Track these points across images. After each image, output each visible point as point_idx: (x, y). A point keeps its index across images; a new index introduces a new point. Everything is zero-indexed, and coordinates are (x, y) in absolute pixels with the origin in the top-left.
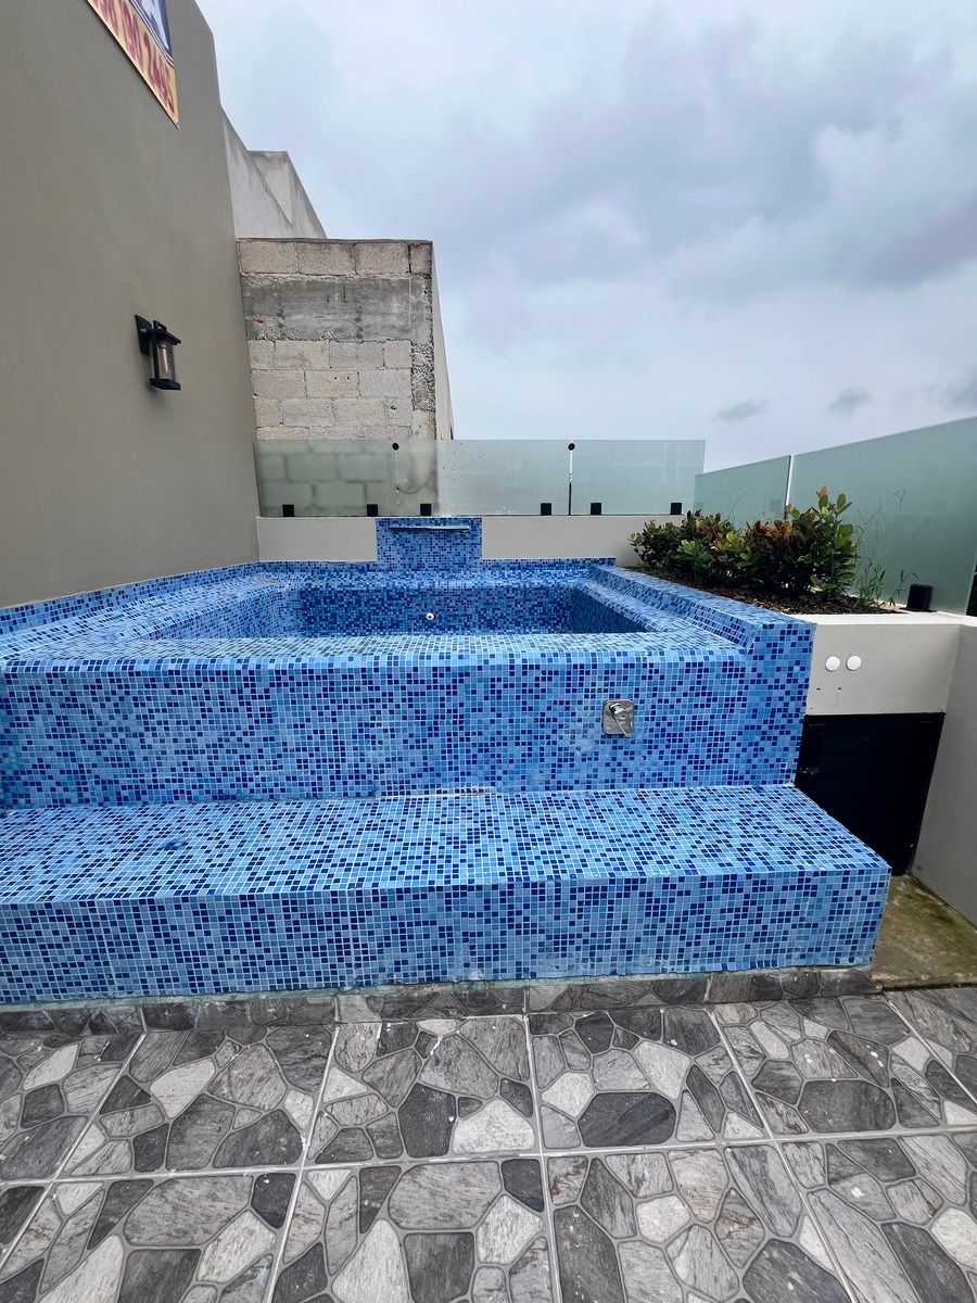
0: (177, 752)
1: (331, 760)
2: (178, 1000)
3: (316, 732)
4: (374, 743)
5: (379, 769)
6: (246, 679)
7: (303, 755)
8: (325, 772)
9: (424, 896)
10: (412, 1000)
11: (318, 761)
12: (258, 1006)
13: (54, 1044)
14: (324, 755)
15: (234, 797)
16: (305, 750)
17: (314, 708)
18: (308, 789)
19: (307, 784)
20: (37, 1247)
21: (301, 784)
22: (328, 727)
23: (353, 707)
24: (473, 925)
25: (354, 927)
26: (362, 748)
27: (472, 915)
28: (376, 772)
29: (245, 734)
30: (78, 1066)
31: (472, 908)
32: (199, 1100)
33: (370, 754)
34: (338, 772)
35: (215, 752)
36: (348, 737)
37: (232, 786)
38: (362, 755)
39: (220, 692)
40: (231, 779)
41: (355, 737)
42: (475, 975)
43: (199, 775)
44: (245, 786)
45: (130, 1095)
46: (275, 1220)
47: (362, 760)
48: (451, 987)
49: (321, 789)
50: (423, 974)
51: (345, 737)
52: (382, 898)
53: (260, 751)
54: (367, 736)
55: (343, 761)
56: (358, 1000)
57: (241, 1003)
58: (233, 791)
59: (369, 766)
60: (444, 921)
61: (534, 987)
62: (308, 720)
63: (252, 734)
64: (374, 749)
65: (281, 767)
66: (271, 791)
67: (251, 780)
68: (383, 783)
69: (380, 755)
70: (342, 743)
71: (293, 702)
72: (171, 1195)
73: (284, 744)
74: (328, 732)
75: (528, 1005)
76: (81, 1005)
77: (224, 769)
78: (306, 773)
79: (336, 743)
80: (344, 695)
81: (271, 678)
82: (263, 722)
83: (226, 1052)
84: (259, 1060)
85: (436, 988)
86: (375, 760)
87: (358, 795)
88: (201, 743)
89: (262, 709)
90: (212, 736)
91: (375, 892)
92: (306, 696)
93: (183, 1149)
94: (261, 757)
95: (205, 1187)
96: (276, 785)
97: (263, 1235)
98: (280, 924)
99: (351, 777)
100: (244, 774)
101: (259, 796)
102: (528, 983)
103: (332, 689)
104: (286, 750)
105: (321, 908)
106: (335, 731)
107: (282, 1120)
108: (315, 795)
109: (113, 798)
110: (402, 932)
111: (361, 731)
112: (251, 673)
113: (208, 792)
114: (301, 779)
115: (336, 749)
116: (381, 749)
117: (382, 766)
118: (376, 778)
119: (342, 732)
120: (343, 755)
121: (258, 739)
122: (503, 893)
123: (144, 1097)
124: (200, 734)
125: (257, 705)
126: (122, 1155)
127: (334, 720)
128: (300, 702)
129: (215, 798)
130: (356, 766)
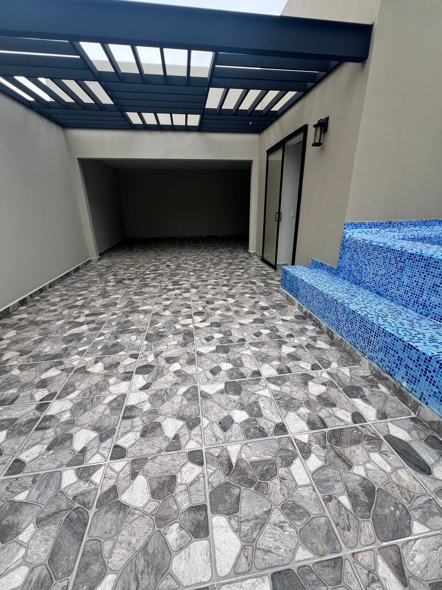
0: (373, 274)
1: (417, 295)
2: (333, 331)
3: (415, 281)
4: (436, 294)
5: (434, 306)
6: (400, 254)
7: (408, 289)
8: (413, 299)
9: (397, 341)
10: (381, 375)
11: (412, 293)
12: (346, 345)
13: (313, 325)
14: (415, 292)
15: (381, 295)
16: (409, 287)
17: (418, 272)
18: (404, 303)
19: (405, 301)
20: (288, 341)
21: (403, 299)
22: (421, 281)
23: (434, 276)
24: (410, 364)
25: (374, 338)
26: (430, 295)
27: (411, 359)
28: (432, 307)
29: (393, 274)
30: (312, 330)
31: (412, 357)
32: (322, 349)
33: (433, 299)
34: (417, 301)
35: (382, 277)
36: (427, 288)
37: (383, 291)
38: (430, 297)
39: (391, 257)
40: (382, 289)
41: (429, 289)
42: (404, 384)
43: (376, 283)
44: (386, 292)
45: (314, 339)
46: (313, 369)
47: (429, 300)
48: (394, 381)
49: (408, 305)
50: (388, 369)
51: (426, 287)
52: (385, 333)
53: (395, 282)
54: (435, 291)
55: (421, 297)
56: (367, 362)
57: (343, 341)
58: (382, 293)
59: (430, 303)
60: (400, 354)
61: (424, 407)
62: (415, 276)
63: (395, 275)
64: (436, 297)
65: (399, 290)
66: (393, 298)
67: (388, 291)
68: (433, 313)
69: (437, 301)
70: (424, 289)
71: (412, 267)
72: (305, 353)
73: (403, 282)
74: (420, 283)
75: (419, 412)
76: (319, 320)
77: (382, 284)
78: (406, 296)
79: (421, 289)
80: (432, 270)
81: (408, 256)
82: (400, 271)
83: (334, 348)
84: (338, 354)
85: (390, 377)
86: (434, 302)
87: (421, 313)
88: (380, 273)
89: (401, 267)
90: (383, 272)
91: (384, 329)
92: (417, 266)
93: (312, 351)
94: (394, 284)
95: (310, 357)
96: (395, 296)
97: (309, 368)
98: (358, 324)
99: (421, 305)
100: (387, 288)
101: (388, 298)
102: (422, 404)
103: (428, 266)
104: (403, 285)
105: (369, 326)
106: (423, 284)
107: (329, 364)
108: (406, 306)
109: (354, 282)
110: (386, 349)
111: (433, 287)
112: (402, 252)
113: (375, 290)
114: (403, 297)
115: (420, 291)
116: (439, 298)
117: (436, 305)
118: (431, 309)
119: (425, 285)
120: (422, 294)
121: (396, 277)
122: (426, 359)
123: (316, 341)
124: (380, 270)
125: (400, 264)
126: (306, 343)
127: (424, 279)
128: (414, 268)
129: (376, 293)
130: (425, 301)
